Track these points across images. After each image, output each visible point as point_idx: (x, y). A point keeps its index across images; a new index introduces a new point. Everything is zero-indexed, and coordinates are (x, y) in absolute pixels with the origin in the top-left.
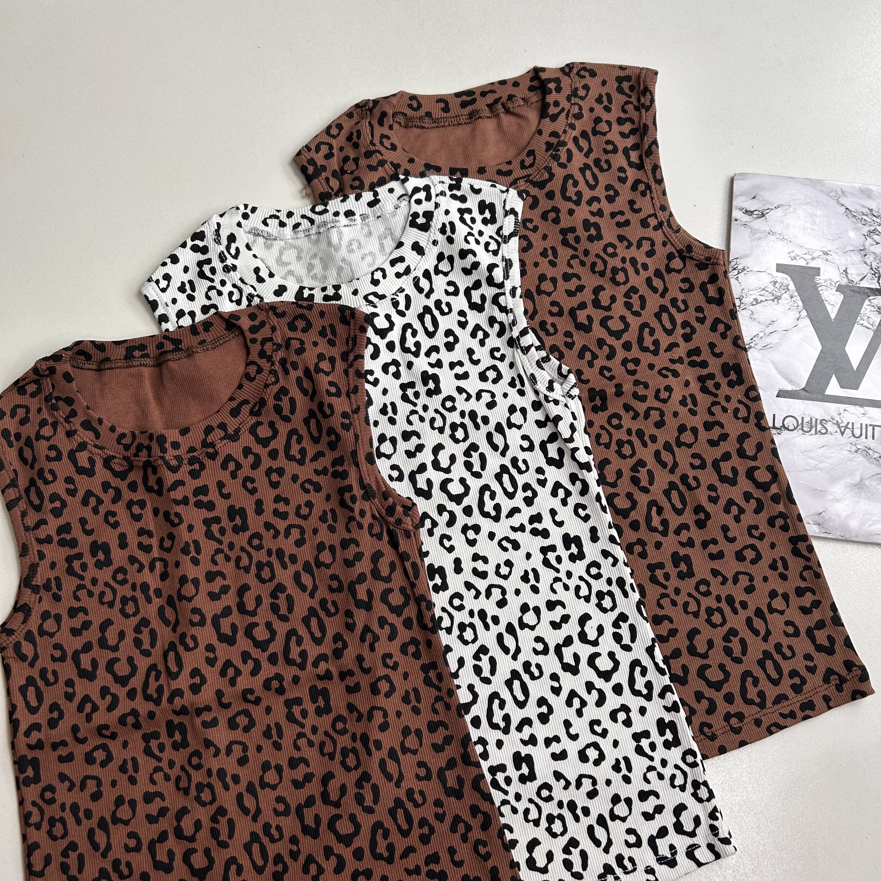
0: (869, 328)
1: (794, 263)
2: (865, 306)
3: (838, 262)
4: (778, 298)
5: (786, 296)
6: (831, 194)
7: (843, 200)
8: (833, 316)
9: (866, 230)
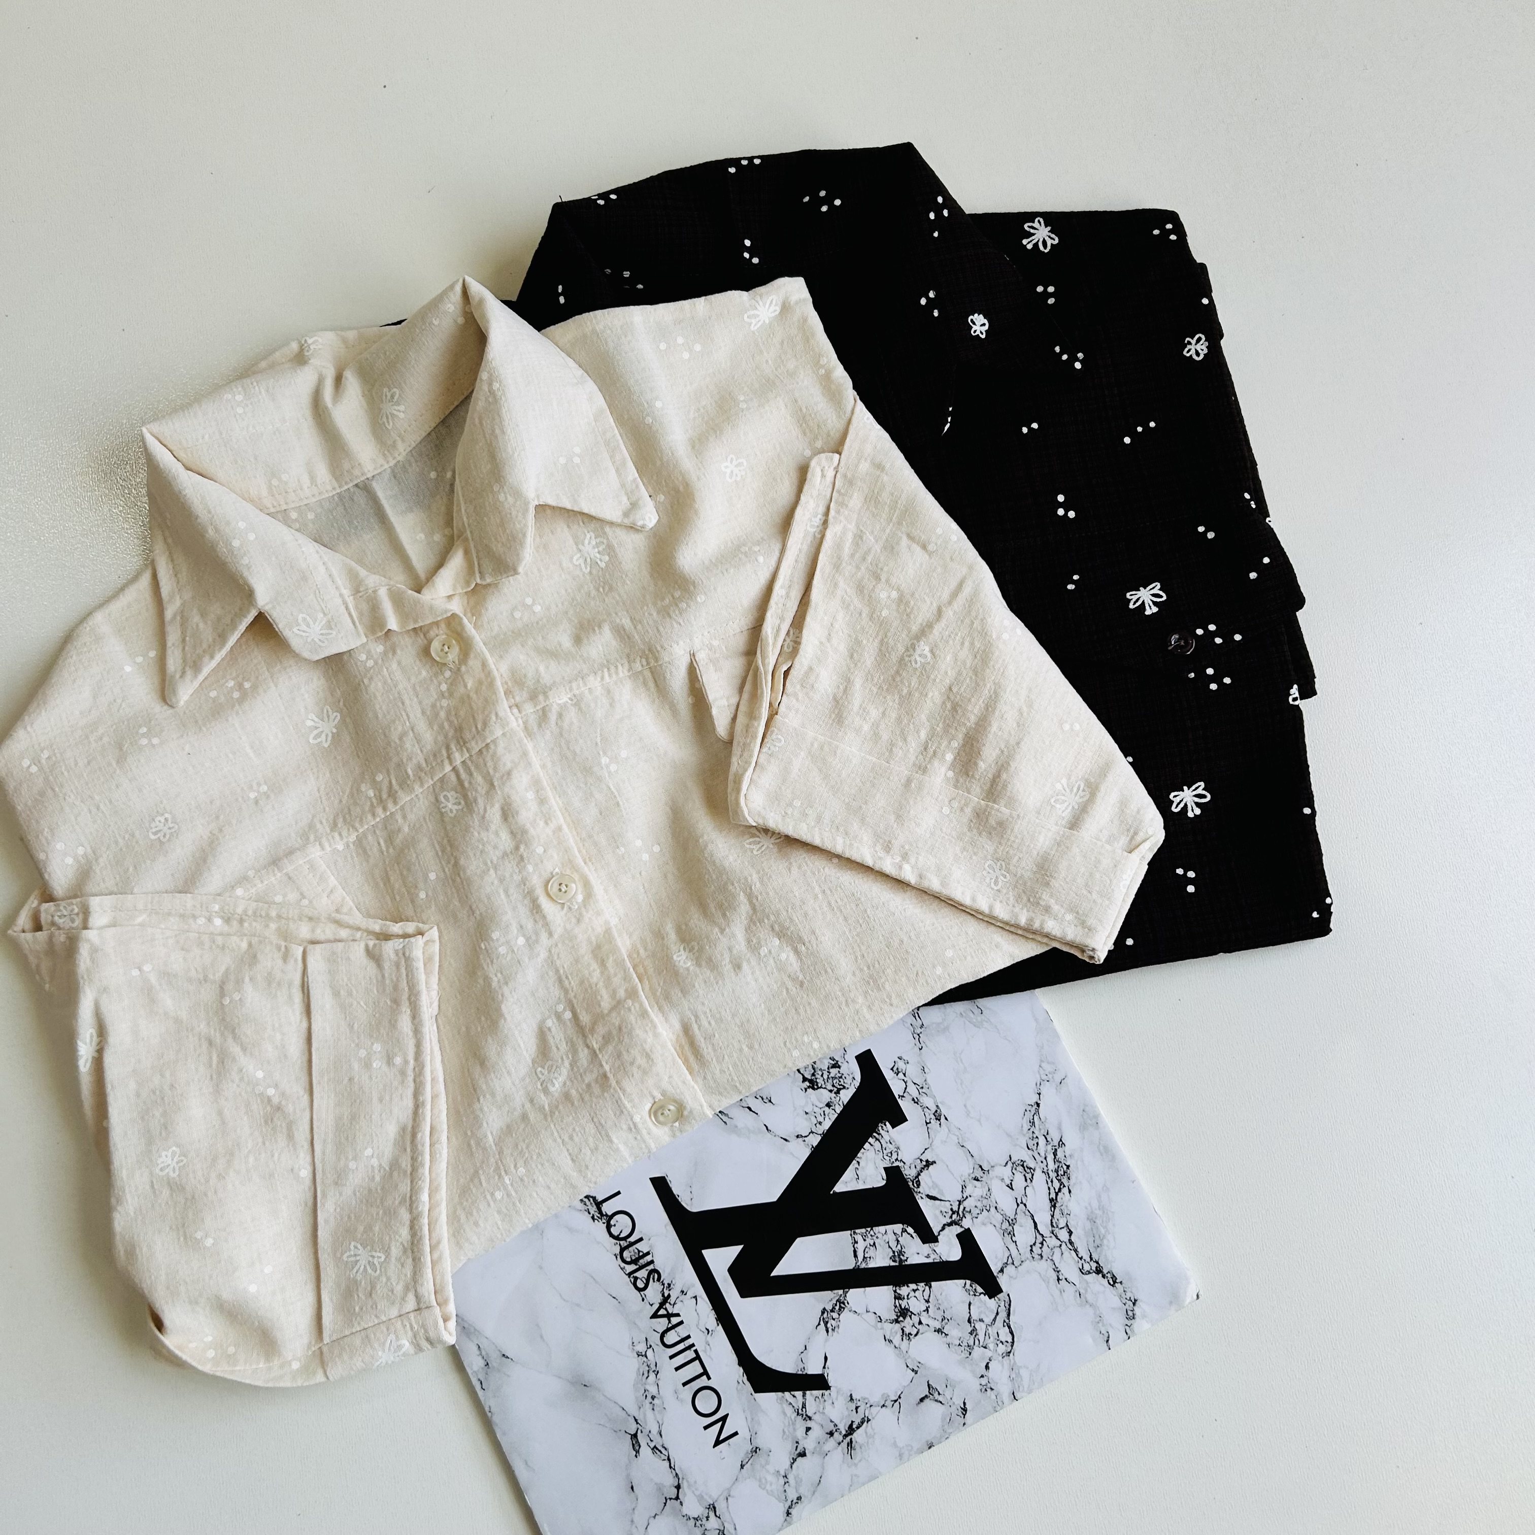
0: (856, 1256)
1: (888, 1075)
2: (890, 1228)
3: (937, 1142)
4: (813, 1084)
5: (824, 1095)
6: (1043, 1065)
7: (1048, 1091)
8: (839, 1188)
9: (1022, 1154)
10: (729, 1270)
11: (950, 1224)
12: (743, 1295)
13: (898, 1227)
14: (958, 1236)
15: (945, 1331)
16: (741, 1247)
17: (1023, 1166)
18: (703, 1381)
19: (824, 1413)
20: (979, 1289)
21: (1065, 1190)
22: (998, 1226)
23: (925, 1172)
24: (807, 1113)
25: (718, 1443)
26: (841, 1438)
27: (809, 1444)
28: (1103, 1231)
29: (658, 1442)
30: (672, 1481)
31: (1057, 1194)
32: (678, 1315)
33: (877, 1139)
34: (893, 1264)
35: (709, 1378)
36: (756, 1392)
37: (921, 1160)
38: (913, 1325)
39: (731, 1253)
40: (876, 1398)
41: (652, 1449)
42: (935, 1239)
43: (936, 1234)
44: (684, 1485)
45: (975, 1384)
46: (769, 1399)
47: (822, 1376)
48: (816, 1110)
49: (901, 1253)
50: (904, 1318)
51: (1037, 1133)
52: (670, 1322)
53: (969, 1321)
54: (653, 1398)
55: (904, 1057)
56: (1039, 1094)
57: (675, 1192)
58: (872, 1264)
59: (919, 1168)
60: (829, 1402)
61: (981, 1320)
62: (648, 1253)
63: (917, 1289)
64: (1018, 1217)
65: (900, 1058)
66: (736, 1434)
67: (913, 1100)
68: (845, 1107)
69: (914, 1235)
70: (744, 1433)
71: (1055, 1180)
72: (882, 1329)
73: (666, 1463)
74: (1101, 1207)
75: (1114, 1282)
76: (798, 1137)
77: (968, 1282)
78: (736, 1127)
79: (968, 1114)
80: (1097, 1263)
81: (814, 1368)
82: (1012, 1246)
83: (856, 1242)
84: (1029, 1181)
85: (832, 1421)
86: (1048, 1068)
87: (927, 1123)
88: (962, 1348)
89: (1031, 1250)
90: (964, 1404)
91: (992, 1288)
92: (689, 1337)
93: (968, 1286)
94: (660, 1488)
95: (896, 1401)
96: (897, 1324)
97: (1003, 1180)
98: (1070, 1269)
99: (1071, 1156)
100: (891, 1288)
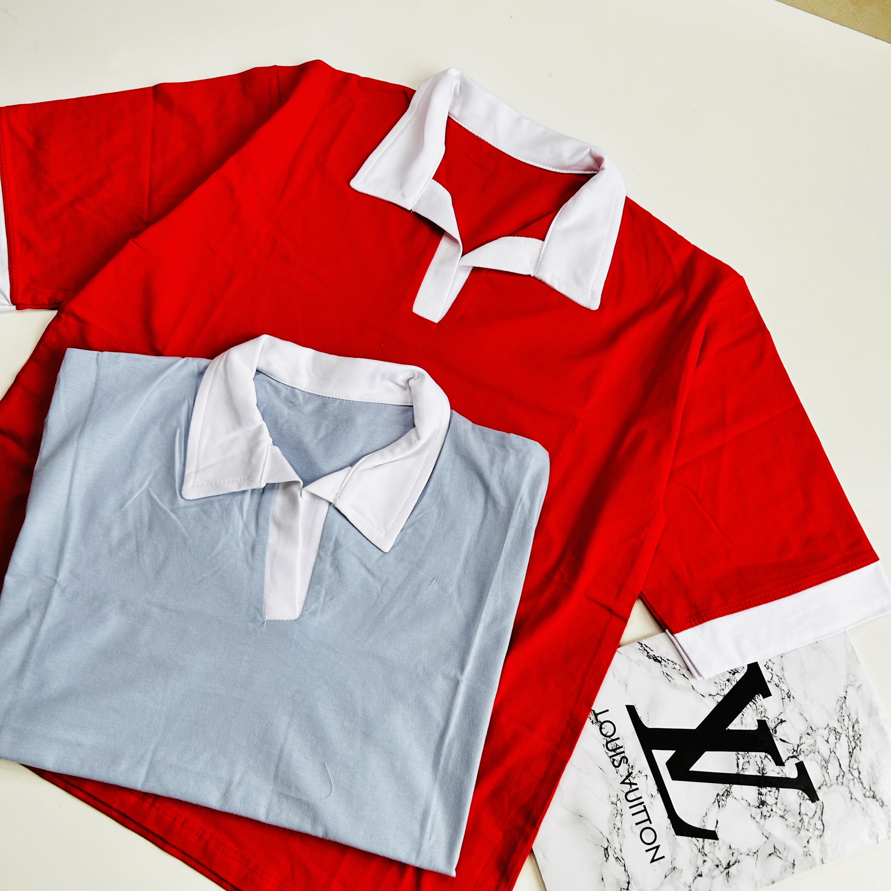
10: (667, 764)
11: (792, 757)
12: (674, 778)
13: (763, 754)
14: (796, 764)
15: (785, 817)
16: (675, 751)
17: (835, 730)
18: (647, 824)
19: (714, 853)
20: (807, 797)
21: (858, 748)
22: (819, 762)
23: (780, 725)
24: (716, 683)
25: (653, 861)
26: (723, 869)
27: (704, 870)
28: (878, 774)
29: (619, 855)
30: (625, 879)
31: (853, 750)
32: (636, 784)
33: (754, 703)
34: (759, 774)
35: (651, 823)
36: (677, 834)
37: (778, 719)
38: (768, 811)
39: (669, 754)
40: (744, 850)
41: (616, 858)
42: (783, 764)
43: (784, 761)
44: (632, 882)
45: (800, 851)
46: (684, 840)
47: (715, 831)
48: (721, 682)
49: (763, 769)
50: (763, 806)
51: (844, 714)
52: (631, 787)
53: (800, 814)
54: (618, 829)
55: (772, 660)
56: (846, 692)
57: (639, 715)
58: (747, 773)
59: (776, 723)
60: (717, 849)
61: (806, 814)
62: (622, 747)
63: (771, 791)
64: (830, 759)
65: (770, 660)
66: (663, 857)
67: (776, 684)
68: (738, 683)
69: (772, 760)
70: (668, 857)
71: (853, 742)
72: (750, 810)
73: (623, 868)
74: (878, 761)
75: (882, 805)
76: (710, 695)
77: (800, 791)
78: (676, 684)
79: (806, 697)
80: (874, 792)
81: (710, 827)
82: (826, 775)
83: (739, 759)
84: (838, 739)
85: (718, 859)
86: (852, 678)
87: (783, 699)
88: (795, 829)
89: (837, 779)
90: (794, 861)
91: (813, 797)
92: (641, 798)
93: (800, 794)
94: (618, 882)
95: (755, 853)
96: (759, 809)
97: (823, 737)
98: (858, 793)
99: (862, 730)
100: (756, 787)
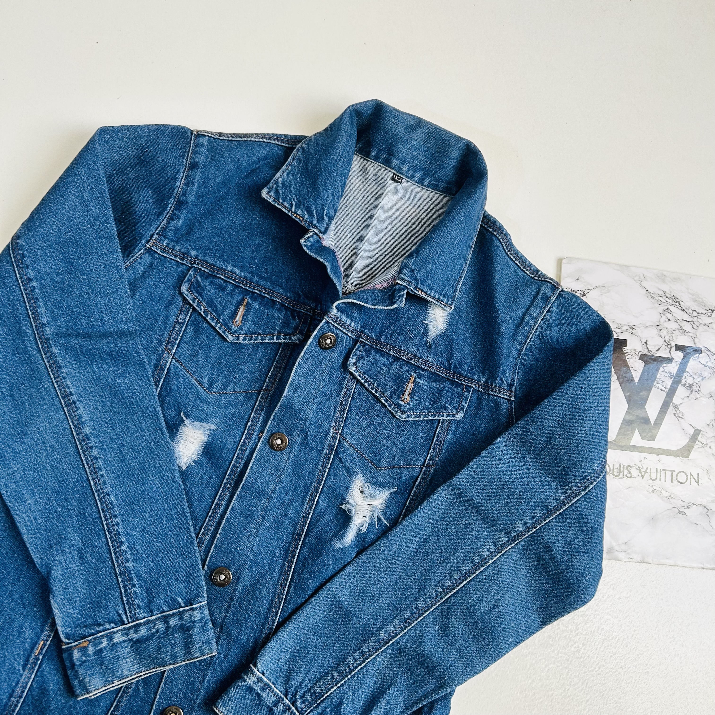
0: (663, 391)
2: (660, 372)
3: (641, 335)
6: (635, 278)
7: (645, 284)
9: (661, 308)
11: (670, 350)
13: (661, 369)
15: (704, 377)
17: (665, 311)
18: (675, 474)
19: (708, 438)
20: (697, 355)
21: (681, 303)
22: (680, 333)
23: (648, 346)
28: (700, 300)
29: (686, 504)
30: (702, 508)
31: (680, 306)
32: (647, 468)
33: (628, 355)
34: (672, 379)
35: (675, 471)
36: (688, 457)
37: (644, 345)
38: (696, 386)
39: (637, 434)
41: (687, 508)
42: (672, 359)
43: (671, 357)
44: (705, 504)
46: (693, 454)
47: (695, 430)
49: (670, 374)
50: (692, 388)
51: (657, 298)
52: (648, 473)
53: (705, 366)
54: (670, 496)
56: (644, 288)
58: (669, 387)
59: (646, 347)
61: (707, 362)
62: (620, 465)
63: (685, 377)
64: (681, 325)
66: (698, 474)
67: (622, 333)
70: (699, 471)
72: (691, 398)
73: (695, 506)
74: (693, 295)
77: (692, 357)
79: (637, 317)
80: (710, 309)
81: (691, 431)
82: (689, 334)
83: (658, 387)
84: (671, 313)
86: (637, 278)
87: (632, 334)
89: (694, 328)
91: (699, 351)
92: (657, 469)
93: (694, 359)
94: (701, 514)
96: (694, 392)
97: (666, 321)
98: (707, 320)
99: (671, 292)
100: (680, 386)
